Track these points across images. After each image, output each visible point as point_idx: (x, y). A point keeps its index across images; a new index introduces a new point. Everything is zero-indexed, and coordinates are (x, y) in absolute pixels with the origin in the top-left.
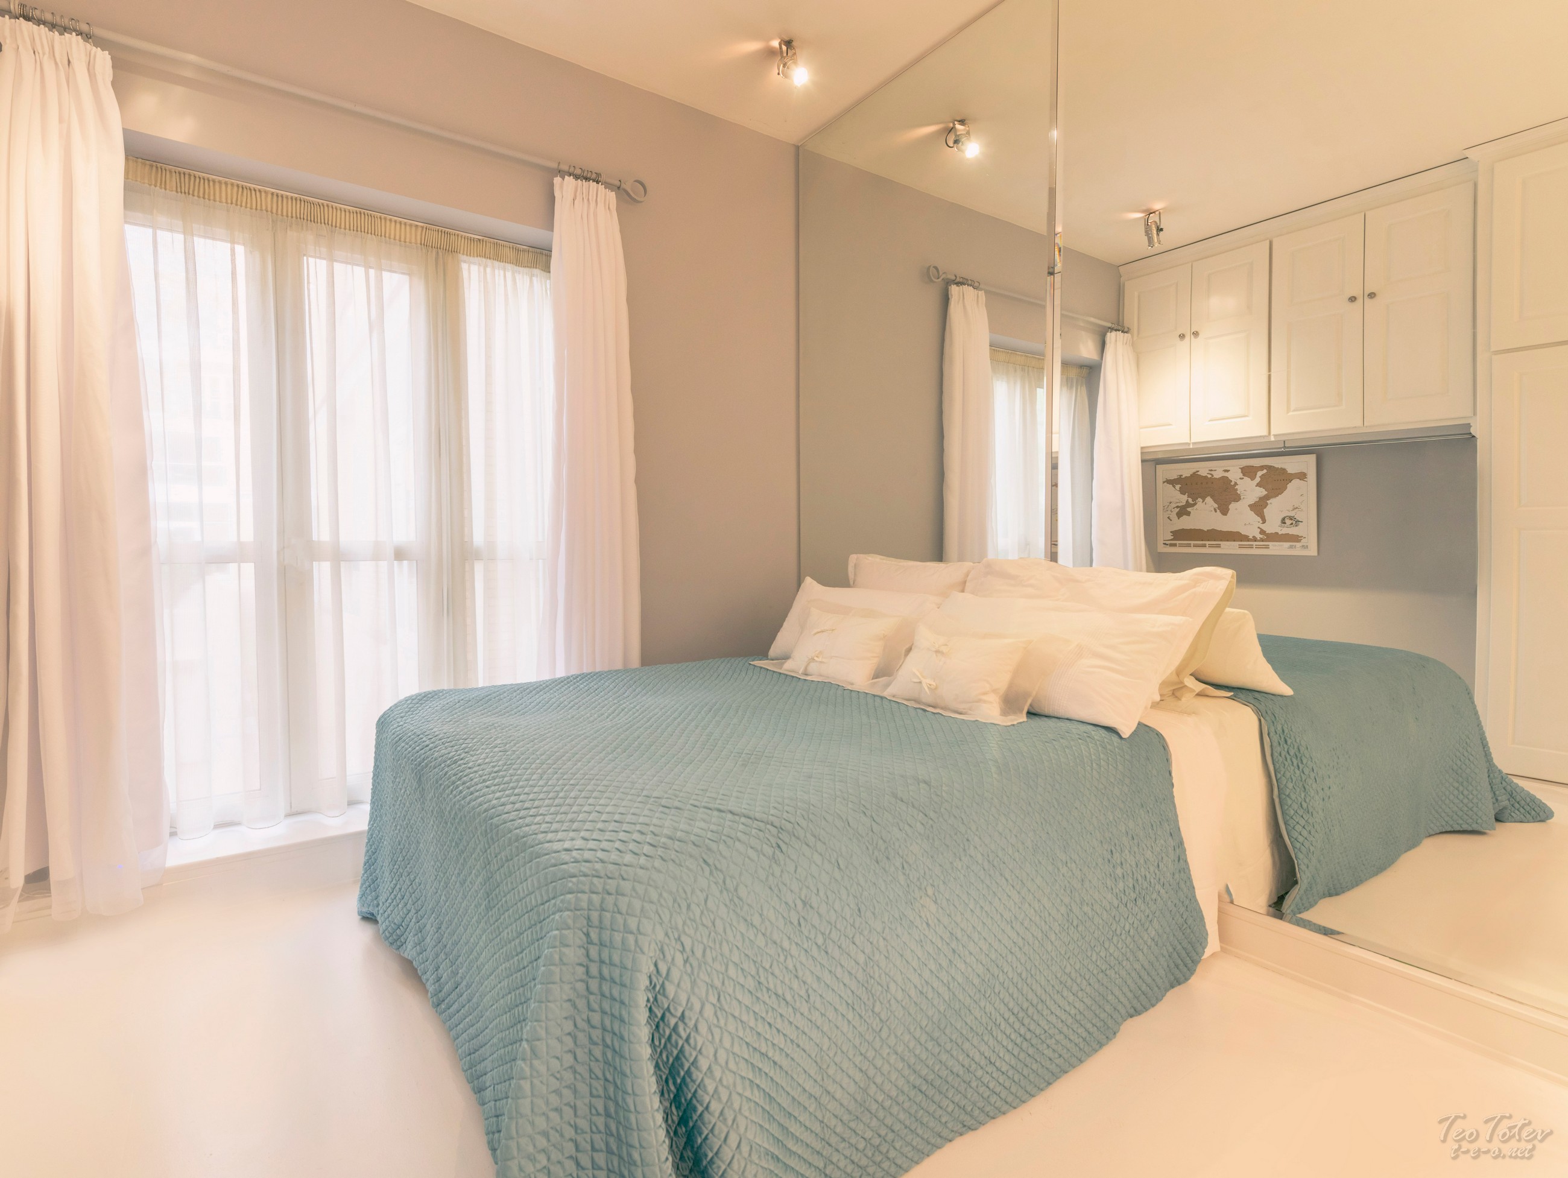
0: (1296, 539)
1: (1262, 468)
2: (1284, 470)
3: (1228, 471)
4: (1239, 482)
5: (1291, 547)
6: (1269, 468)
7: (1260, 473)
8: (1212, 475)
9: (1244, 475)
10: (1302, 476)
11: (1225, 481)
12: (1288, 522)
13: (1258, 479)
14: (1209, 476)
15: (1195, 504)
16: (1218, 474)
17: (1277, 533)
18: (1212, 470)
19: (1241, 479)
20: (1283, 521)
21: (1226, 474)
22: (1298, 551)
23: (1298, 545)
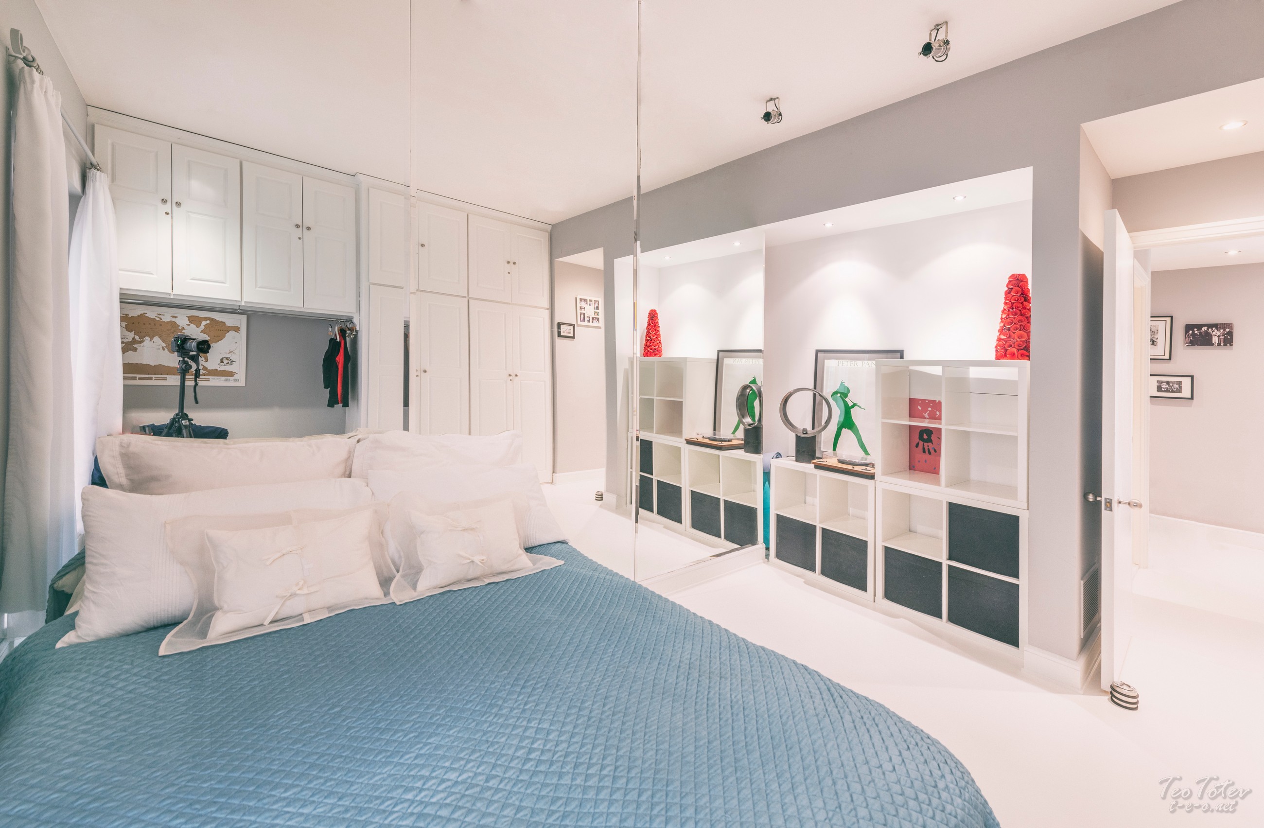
0: (231, 374)
1: (206, 319)
2: (223, 323)
3: (176, 317)
4: (186, 327)
5: (226, 380)
6: (212, 320)
7: (204, 323)
8: (161, 319)
9: (190, 322)
10: (237, 329)
11: (174, 325)
12: (225, 361)
13: (202, 327)
14: (158, 319)
15: (143, 341)
16: (167, 318)
17: (217, 370)
18: (160, 314)
19: (187, 325)
20: (222, 361)
21: (174, 320)
22: (231, 383)
23: (232, 378)
